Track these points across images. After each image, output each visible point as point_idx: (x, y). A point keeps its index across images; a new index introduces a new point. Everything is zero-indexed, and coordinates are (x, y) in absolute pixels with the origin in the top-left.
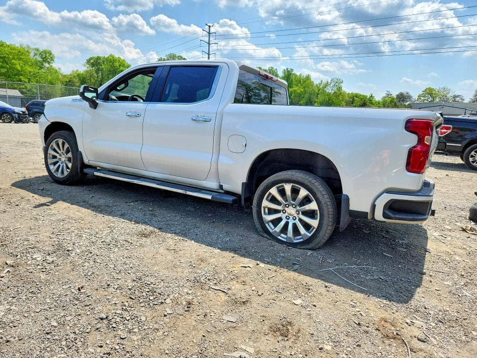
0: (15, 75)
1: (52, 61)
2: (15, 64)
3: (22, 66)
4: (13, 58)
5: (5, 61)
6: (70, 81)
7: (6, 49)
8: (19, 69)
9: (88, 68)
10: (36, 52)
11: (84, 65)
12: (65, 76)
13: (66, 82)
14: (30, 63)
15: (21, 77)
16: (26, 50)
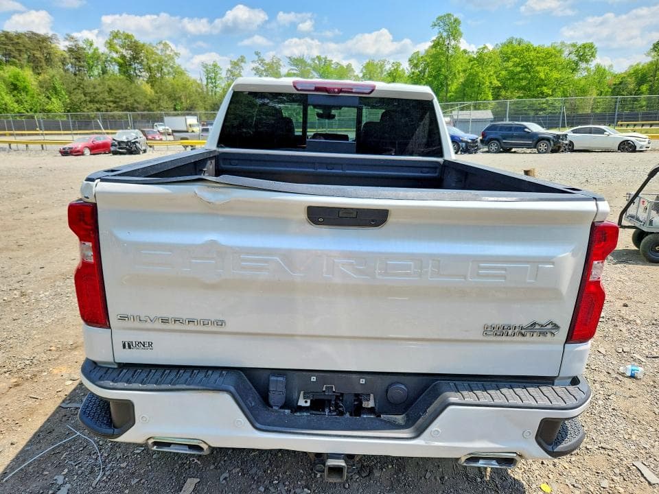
0: (538, 86)
1: (592, 58)
2: (538, 72)
3: (547, 73)
4: (538, 65)
5: (528, 70)
6: (621, 83)
7: (533, 53)
8: (543, 77)
9: (653, 57)
10: (571, 49)
11: (648, 54)
12: (615, 76)
13: (615, 84)
14: (560, 67)
15: (544, 88)
16: (558, 48)
